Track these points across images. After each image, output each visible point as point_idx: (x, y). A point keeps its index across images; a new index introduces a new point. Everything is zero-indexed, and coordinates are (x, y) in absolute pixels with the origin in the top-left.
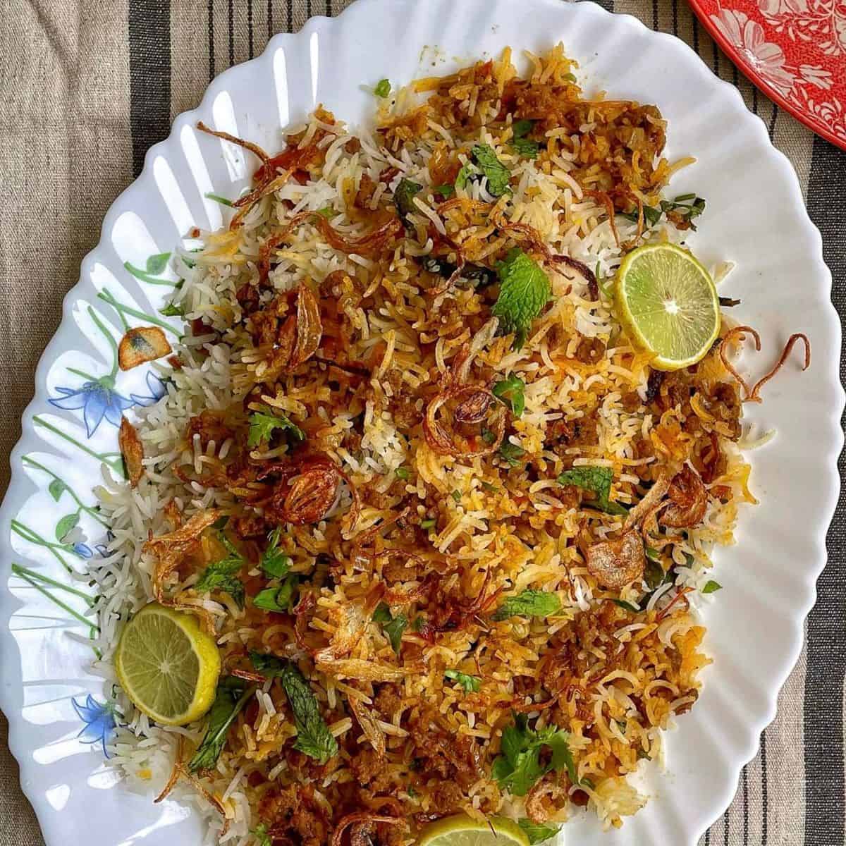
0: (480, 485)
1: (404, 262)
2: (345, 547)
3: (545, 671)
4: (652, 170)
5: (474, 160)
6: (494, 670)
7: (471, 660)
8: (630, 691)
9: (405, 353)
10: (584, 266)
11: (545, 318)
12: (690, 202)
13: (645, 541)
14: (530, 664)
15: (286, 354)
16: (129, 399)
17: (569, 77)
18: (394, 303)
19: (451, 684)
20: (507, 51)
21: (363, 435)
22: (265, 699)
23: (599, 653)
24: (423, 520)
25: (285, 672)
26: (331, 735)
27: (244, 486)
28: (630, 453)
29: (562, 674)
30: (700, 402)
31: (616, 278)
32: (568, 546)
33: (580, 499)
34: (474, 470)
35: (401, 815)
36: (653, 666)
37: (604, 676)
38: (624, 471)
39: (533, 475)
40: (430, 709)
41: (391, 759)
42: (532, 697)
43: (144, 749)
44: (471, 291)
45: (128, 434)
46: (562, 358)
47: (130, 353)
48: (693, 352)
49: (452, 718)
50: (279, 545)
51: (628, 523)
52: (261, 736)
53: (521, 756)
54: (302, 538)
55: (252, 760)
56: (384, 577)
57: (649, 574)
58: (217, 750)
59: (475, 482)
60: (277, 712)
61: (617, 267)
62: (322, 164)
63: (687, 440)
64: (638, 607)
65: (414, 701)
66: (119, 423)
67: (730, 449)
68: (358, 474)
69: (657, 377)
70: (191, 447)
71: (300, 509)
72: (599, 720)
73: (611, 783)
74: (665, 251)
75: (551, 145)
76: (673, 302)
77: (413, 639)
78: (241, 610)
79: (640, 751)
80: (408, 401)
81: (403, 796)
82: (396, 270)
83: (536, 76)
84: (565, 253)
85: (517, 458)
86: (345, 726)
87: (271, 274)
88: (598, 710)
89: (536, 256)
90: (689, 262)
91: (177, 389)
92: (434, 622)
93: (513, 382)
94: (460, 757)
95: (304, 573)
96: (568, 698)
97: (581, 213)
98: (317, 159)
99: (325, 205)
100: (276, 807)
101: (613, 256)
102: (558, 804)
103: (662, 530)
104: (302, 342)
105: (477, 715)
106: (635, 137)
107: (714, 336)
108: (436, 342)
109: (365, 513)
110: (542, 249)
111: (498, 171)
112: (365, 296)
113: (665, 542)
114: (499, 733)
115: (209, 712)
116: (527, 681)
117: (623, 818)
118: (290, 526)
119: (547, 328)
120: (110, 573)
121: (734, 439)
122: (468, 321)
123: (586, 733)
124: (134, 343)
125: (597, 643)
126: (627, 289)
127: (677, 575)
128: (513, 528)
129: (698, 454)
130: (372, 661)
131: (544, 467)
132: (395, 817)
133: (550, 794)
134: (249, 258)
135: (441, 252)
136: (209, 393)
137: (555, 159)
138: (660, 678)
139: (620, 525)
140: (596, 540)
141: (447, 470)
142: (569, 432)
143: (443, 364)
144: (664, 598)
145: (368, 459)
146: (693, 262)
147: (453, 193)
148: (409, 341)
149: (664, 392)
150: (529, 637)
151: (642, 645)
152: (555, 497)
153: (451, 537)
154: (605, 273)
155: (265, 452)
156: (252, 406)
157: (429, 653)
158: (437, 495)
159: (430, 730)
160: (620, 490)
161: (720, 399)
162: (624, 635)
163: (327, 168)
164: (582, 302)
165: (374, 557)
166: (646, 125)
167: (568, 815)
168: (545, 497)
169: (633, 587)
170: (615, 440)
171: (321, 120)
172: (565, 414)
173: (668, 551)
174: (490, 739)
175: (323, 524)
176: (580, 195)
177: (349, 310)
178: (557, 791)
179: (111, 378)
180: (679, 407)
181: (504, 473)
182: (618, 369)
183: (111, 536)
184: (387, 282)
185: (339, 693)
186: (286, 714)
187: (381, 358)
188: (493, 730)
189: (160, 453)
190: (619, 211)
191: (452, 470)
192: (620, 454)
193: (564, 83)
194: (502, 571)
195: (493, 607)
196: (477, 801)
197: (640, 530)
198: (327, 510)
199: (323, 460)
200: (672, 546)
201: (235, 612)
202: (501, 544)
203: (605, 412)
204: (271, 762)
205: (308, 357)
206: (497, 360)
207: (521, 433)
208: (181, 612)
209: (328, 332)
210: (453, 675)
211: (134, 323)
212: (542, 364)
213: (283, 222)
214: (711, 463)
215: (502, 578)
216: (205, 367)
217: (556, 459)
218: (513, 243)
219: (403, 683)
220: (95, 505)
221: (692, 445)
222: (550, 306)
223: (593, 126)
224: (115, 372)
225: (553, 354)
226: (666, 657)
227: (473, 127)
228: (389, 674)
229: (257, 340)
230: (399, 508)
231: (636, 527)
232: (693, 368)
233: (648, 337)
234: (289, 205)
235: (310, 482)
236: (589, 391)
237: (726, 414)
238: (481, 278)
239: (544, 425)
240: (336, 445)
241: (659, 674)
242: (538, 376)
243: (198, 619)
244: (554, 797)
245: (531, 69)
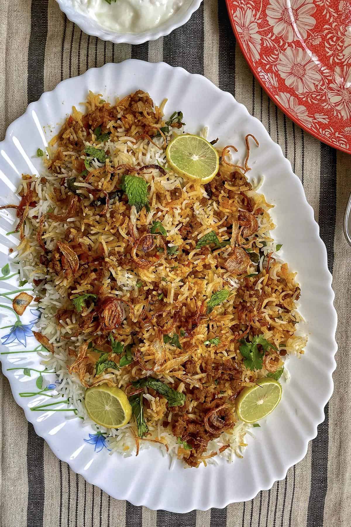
0: (171, 269)
1: (87, 209)
2: (138, 326)
3: (240, 319)
4: (154, 114)
5: (88, 155)
6: (221, 330)
7: (210, 332)
8: (274, 304)
9: (111, 241)
10: (153, 165)
11: (151, 194)
12: (176, 116)
13: (244, 248)
14: (232, 320)
15: (70, 271)
16: (30, 324)
17: (102, 101)
18: (94, 226)
19: (208, 346)
20: (73, 108)
21: (116, 281)
22: (148, 396)
23: (254, 299)
24: (158, 296)
25: (148, 382)
26: (179, 393)
27: (88, 327)
28: (216, 220)
29: (246, 315)
30: (229, 185)
31: (168, 161)
32: (217, 269)
33: (210, 249)
34: (164, 266)
35: (224, 403)
36: (277, 290)
37: (261, 305)
38: (219, 228)
39: (187, 252)
40: (208, 360)
41: (207, 386)
42: (241, 330)
43: (121, 440)
44: (117, 202)
45: (39, 336)
46: (168, 204)
47: (19, 308)
48: (214, 169)
49: (218, 357)
50: (114, 340)
51: (233, 246)
52: (155, 410)
53: (252, 354)
54: (121, 332)
55: (159, 420)
56: (158, 325)
57: (253, 258)
58: (144, 424)
59: (168, 269)
60: (155, 398)
61: (165, 157)
62: (37, 195)
63: (234, 201)
64: (257, 273)
65: (200, 361)
66: (33, 334)
67: (251, 194)
68: (124, 296)
69: (207, 187)
70: (62, 326)
71: (112, 322)
72: (270, 321)
73: (290, 341)
74: (178, 139)
75: (112, 130)
76: (194, 156)
77: (185, 340)
78: (119, 371)
79: (292, 322)
80: (123, 257)
81: (220, 396)
82: (86, 214)
83: (90, 109)
84: (143, 165)
85: (177, 251)
86: (182, 387)
87: (46, 246)
88: (268, 319)
89: (132, 174)
90: (190, 137)
91: (44, 309)
92: (187, 330)
93: (156, 225)
94: (230, 369)
95: (130, 343)
96: (254, 322)
97: (140, 147)
98: (34, 195)
99: (48, 209)
100: (178, 431)
101: (161, 154)
102: (277, 360)
103: (247, 240)
104: (72, 263)
105: (226, 350)
106: (140, 106)
107: (218, 158)
108: (118, 229)
109: (137, 307)
110: (133, 169)
111: (99, 153)
112: (82, 231)
113: (251, 244)
114: (238, 351)
115: (133, 413)
116: (236, 326)
117: (302, 349)
118: (114, 331)
119: (155, 196)
120: (66, 388)
121: (250, 189)
122: (124, 214)
123: (270, 329)
124: (18, 303)
125: (251, 296)
126: (174, 163)
127: (263, 252)
128: (193, 276)
129: (241, 204)
130: (175, 358)
131: (188, 247)
132: (222, 405)
133: (272, 359)
134: (36, 246)
135: (97, 196)
136: (54, 303)
137: (117, 134)
138: (282, 292)
139: (230, 249)
140: (225, 260)
141: (154, 272)
142: (189, 229)
143: (126, 236)
144: (265, 262)
145: (124, 288)
146: (191, 136)
147: (88, 172)
148: (109, 236)
149: (214, 190)
150: (225, 310)
151: (267, 285)
152: (200, 255)
153: (172, 295)
154: (163, 163)
155: (87, 311)
156: (71, 297)
157: (193, 341)
158: (157, 283)
159: (213, 367)
160: (222, 236)
161: (235, 179)
162: (259, 286)
163: (40, 195)
164: (161, 178)
165: (150, 321)
166: (141, 99)
167: (283, 361)
168: (196, 257)
169: (250, 267)
170: (208, 219)
171: (26, 179)
172: (183, 223)
173: (254, 245)
174: (237, 356)
175: (125, 322)
176: (135, 141)
177: (81, 240)
178: (273, 356)
179: (19, 321)
180: (222, 192)
181: (176, 259)
182: (191, 194)
183: (58, 376)
184: (86, 221)
185: (172, 377)
186: (159, 396)
187: (103, 249)
188: (235, 351)
189: (54, 334)
190: (152, 137)
191: (157, 271)
192: (213, 223)
193: (101, 105)
194: (199, 294)
195: (205, 309)
196: (247, 380)
197: (239, 245)
198: (122, 316)
199: (109, 300)
200: (254, 242)
201: (117, 372)
202: (192, 285)
203: (197, 212)
204: (166, 415)
205: (78, 267)
206: (145, 220)
207: (172, 241)
208: (99, 385)
209: (79, 253)
210: (208, 343)
211: (13, 297)
212: (162, 211)
213: (37, 225)
214: (248, 203)
215: (201, 296)
216: (47, 295)
217: (190, 241)
218: (121, 175)
219: (192, 357)
220: (45, 368)
221: (236, 202)
222: (150, 188)
223: (122, 113)
224: (18, 318)
225: (163, 205)
226: (279, 283)
227: (81, 144)
228: (185, 358)
229: (57, 273)
230: (147, 298)
231: (237, 245)
232: (218, 174)
233: (194, 175)
234: (36, 217)
235: (109, 312)
236: (186, 209)
237: (241, 183)
238: (118, 195)
239: (178, 232)
240: (110, 291)
241: (281, 291)
242: (164, 216)
243: (106, 385)
244: (273, 359)
245: (87, 108)
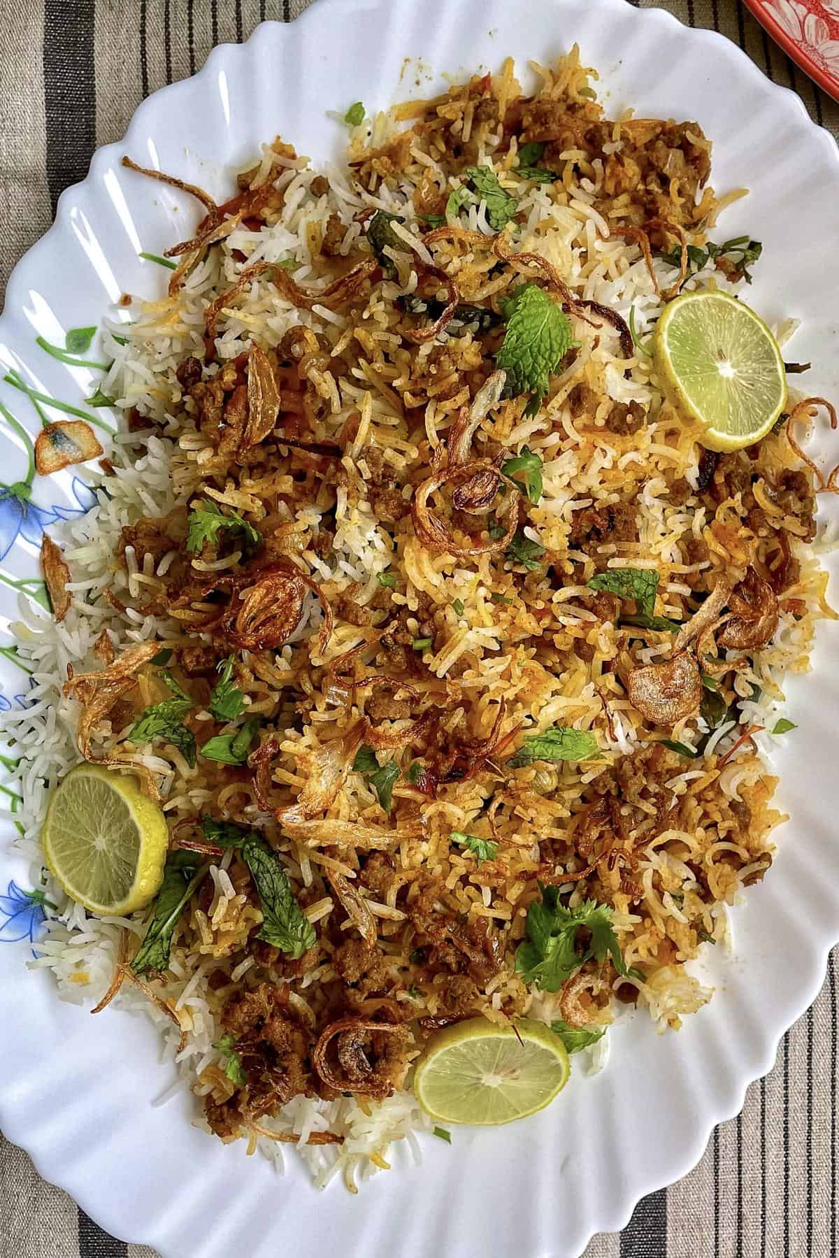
0: (489, 596)
1: (381, 306)
2: (315, 677)
3: (579, 832)
4: (694, 205)
5: (471, 186)
6: (515, 832)
7: (485, 820)
8: (686, 856)
9: (386, 427)
10: (616, 315)
11: (565, 377)
12: (745, 246)
13: (701, 667)
14: (560, 823)
15: (235, 434)
16: (51, 511)
17: (587, 92)
18: (370, 361)
19: (455, 848)
20: (508, 63)
21: (335, 532)
22: (221, 876)
23: (648, 807)
24: (416, 639)
25: (245, 843)
26: (306, 921)
27: (187, 606)
28: (678, 556)
29: (601, 836)
30: (765, 492)
31: (655, 332)
32: (603, 672)
33: (618, 615)
34: (480, 576)
35: (401, 1020)
36: (715, 825)
37: (654, 837)
38: (672, 578)
39: (556, 578)
40: (434, 883)
41: (387, 950)
42: (564, 866)
43: (80, 947)
44: (469, 336)
45: (52, 556)
46: (588, 429)
47: (48, 454)
48: (755, 427)
49: (462, 895)
50: (232, 679)
51: (680, 644)
52: (218, 923)
53: (552, 941)
54: (261, 668)
55: (210, 956)
56: (366, 713)
57: (706, 708)
58: (166, 944)
59: (483, 592)
60: (238, 894)
61: (654, 320)
62: (279, 210)
63: (750, 538)
64: (694, 750)
65: (411, 875)
66: (40, 542)
67: (802, 552)
68: (330, 582)
69: (711, 459)
70: (125, 567)
71: (256, 630)
72: (649, 894)
73: (666, 973)
74: (715, 300)
75: (568, 173)
76: (728, 364)
77: (408, 793)
78: (192, 767)
79: (701, 932)
80: (392, 486)
81: (403, 996)
82: (371, 317)
83: (548, 88)
84: (588, 297)
85: (535, 559)
86: (325, 908)
87: (217, 342)
88: (647, 881)
89: (553, 295)
90: (745, 315)
91: (110, 497)
92: (433, 771)
93: (528, 458)
94: (473, 944)
95: (266, 715)
96: (609, 864)
97: (609, 252)
98: (274, 202)
99: (285, 257)
100: (241, 1015)
101: (649, 306)
102: (600, 1001)
103: (722, 655)
104: (254, 419)
105: (494, 890)
106: (672, 161)
107: (780, 408)
108: (426, 405)
109: (342, 632)
110: (560, 288)
111: (501, 199)
112: (334, 354)
113: (725, 669)
114: (523, 913)
115: (156, 898)
116: (557, 846)
117: (681, 1017)
118: (246, 654)
119: (569, 388)
120: (32, 729)
121: (805, 539)
122: (466, 378)
123: (633, 910)
124: (55, 441)
125: (644, 794)
126: (669, 344)
127: (741, 711)
128: (534, 650)
129: (762, 559)
130: (355, 822)
131: (569, 569)
132: (394, 1023)
133: (590, 990)
134: (194, 327)
135: (428, 291)
136: (145, 496)
137: (572, 189)
138: (725, 840)
139: (668, 646)
140: (639, 664)
141: (445, 576)
142: (601, 522)
143: (435, 435)
144: (725, 741)
145: (342, 564)
146: (750, 315)
147: (443, 221)
148: (391, 411)
149: (719, 479)
150: (557, 790)
151: (700, 798)
152: (586, 608)
153: (452, 658)
154: (641, 327)
155: (212, 561)
156: (195, 504)
157: (429, 810)
158: (433, 606)
159: (434, 911)
160: (668, 603)
161: (789, 488)
162: (679, 785)
163: (288, 212)
164: (613, 359)
165: (353, 688)
166: (686, 147)
167: (613, 1015)
168: (573, 609)
169: (687, 725)
170: (661, 538)
171: (279, 153)
172: (595, 500)
173: (728, 682)
174: (511, 921)
175: (287, 650)
176: (606, 233)
177: (314, 374)
178: (599, 985)
179: (27, 485)
180: (738, 496)
181: (520, 579)
182: (661, 449)
183: (33, 683)
184: (360, 333)
185: (317, 868)
186: (249, 897)
187: (355, 431)
188: (516, 908)
189: (91, 576)
190: (656, 250)
191: (452, 576)
192: (665, 556)
193: (580, 100)
194: (520, 705)
195: (510, 750)
196: (497, 1000)
197: (695, 653)
198: (291, 631)
199: (285, 566)
200: (733, 675)
201: (185, 770)
202: (517, 671)
203: (647, 498)
204: (235, 958)
205: (263, 437)
206: (506, 430)
207: (539, 526)
208: (117, 772)
209: (289, 407)
210: (461, 839)
211: (55, 415)
212: (564, 438)
213: (233, 278)
214: (781, 569)
215: (520, 714)
216: (139, 464)
217: (585, 558)
218: (521, 280)
219: (398, 851)
220: (12, 645)
221: (756, 545)
222: (571, 357)
223: (619, 146)
224: (31, 477)
225: (579, 422)
226: (731, 813)
227: (469, 158)
228: (378, 839)
229: (199, 419)
230: (383, 625)
231: (689, 649)
232: (753, 450)
233: (698, 404)
234: (239, 256)
235: (267, 594)
236: (626, 470)
237: (797, 507)
238: (481, 321)
239: (569, 516)
240: (301, 546)
241: (722, 835)
242: (559, 453)
243: (137, 780)
244: (595, 993)
245: (540, 84)
